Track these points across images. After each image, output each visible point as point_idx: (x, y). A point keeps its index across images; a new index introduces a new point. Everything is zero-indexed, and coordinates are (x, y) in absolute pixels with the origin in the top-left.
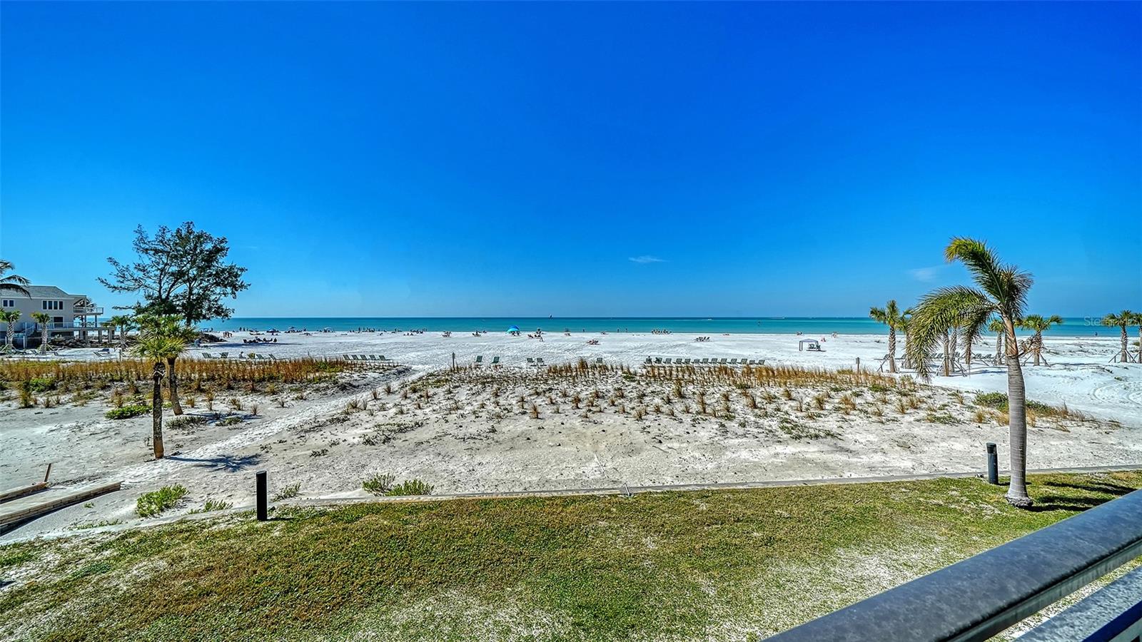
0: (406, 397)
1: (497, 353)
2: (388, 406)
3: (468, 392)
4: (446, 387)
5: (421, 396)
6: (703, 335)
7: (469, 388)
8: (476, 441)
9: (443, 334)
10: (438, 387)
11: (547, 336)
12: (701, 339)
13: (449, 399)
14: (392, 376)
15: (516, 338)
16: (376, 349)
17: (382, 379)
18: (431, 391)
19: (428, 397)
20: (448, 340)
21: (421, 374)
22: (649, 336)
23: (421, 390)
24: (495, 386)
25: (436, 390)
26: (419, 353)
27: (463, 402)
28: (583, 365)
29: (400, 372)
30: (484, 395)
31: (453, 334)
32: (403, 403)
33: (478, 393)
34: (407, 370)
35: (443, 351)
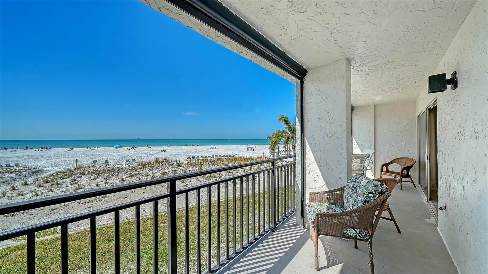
0: (40, 186)
1: (107, 158)
2: (25, 192)
3: (87, 179)
4: (72, 178)
5: (53, 184)
6: (213, 146)
7: (88, 177)
8: (93, 203)
9: (68, 149)
10: (65, 179)
11: (138, 149)
12: (212, 148)
13: (74, 184)
14: (27, 175)
15: (119, 150)
16: (10, 160)
17: (18, 177)
18: (60, 181)
19: (58, 184)
20: (71, 153)
21: (52, 172)
22: (191, 147)
23: (52, 181)
24: (106, 175)
25: (64, 180)
26: (48, 161)
27: (84, 184)
28: (157, 161)
29: (33, 173)
30: (99, 180)
31: (75, 149)
32: (37, 189)
33: (94, 179)
34: (40, 171)
35: (68, 159)
